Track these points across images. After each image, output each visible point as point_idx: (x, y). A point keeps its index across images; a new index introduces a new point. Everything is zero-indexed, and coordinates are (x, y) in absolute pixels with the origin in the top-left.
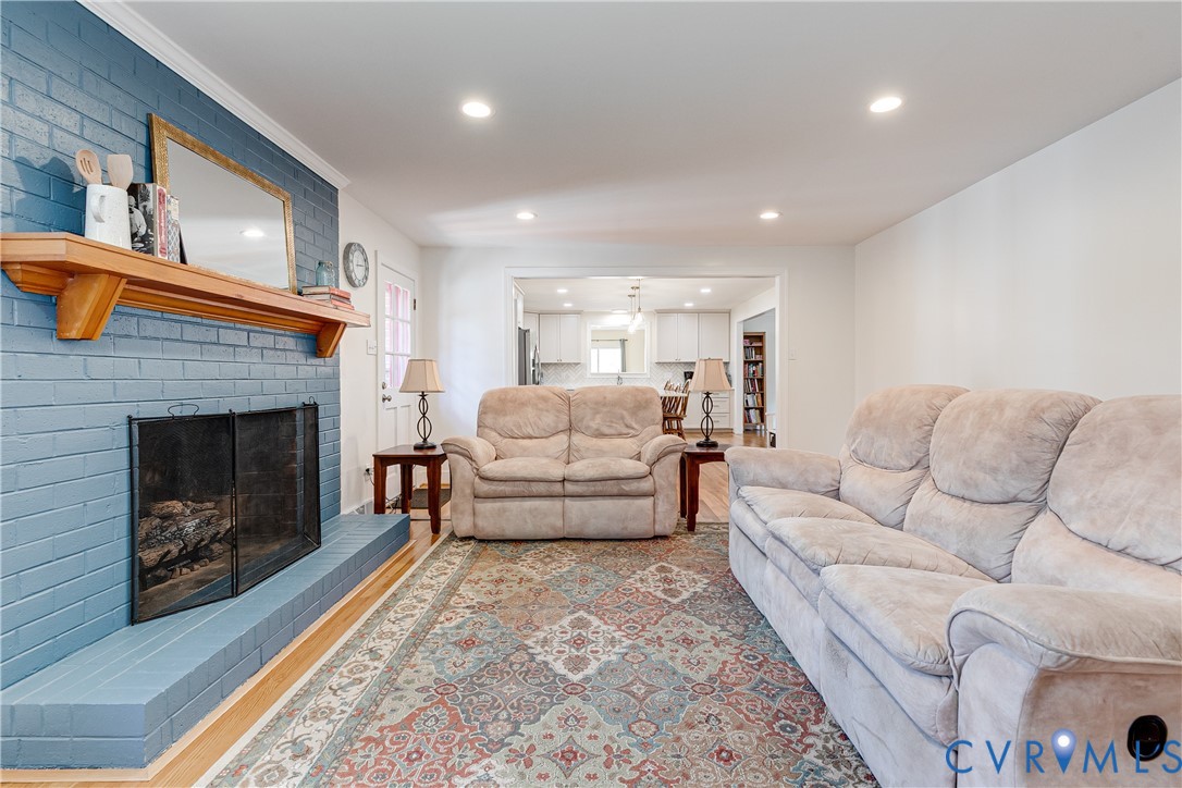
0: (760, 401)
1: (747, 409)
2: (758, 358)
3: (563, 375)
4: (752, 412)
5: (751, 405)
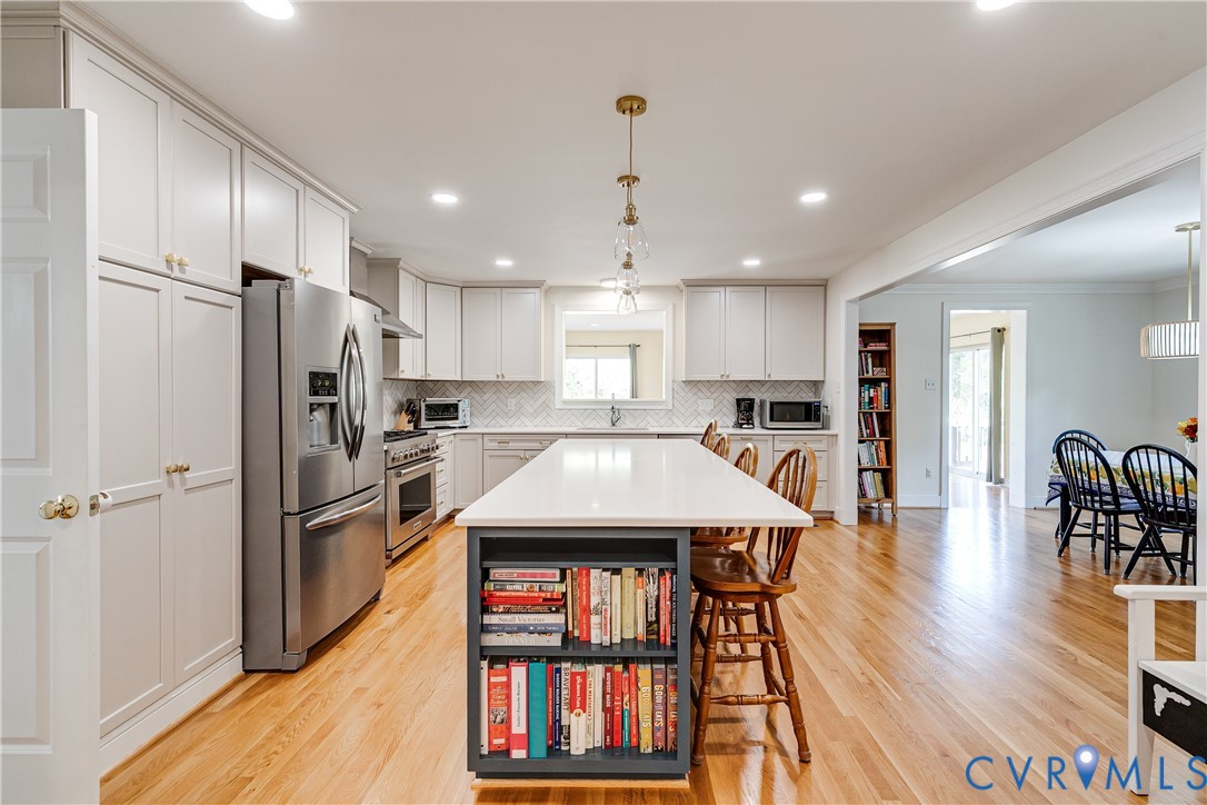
0: (883, 455)
1: (861, 471)
2: (880, 373)
3: (512, 402)
4: (867, 476)
5: (865, 463)
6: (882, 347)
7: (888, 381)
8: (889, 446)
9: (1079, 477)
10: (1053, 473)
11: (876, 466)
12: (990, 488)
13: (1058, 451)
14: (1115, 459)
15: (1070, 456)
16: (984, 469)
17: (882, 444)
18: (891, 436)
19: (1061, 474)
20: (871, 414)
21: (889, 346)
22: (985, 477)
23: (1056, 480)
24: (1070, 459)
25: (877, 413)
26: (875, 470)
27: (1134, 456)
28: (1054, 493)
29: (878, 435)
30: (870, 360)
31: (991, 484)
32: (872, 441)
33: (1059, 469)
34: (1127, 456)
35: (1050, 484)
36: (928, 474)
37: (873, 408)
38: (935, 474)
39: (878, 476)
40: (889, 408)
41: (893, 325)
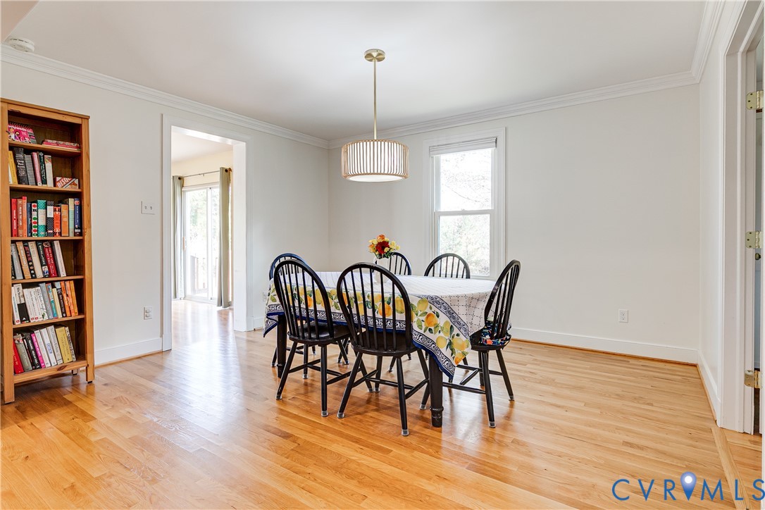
2: (66, 184)
4: (43, 335)
5: (39, 316)
6: (68, 147)
7: (78, 196)
8: (80, 287)
9: (297, 304)
10: (271, 302)
11: (60, 318)
12: (220, 312)
13: (275, 276)
14: (330, 282)
15: (287, 281)
16: (216, 296)
17: (70, 286)
18: (83, 274)
19: (278, 302)
20: (51, 242)
21: (80, 148)
22: (216, 301)
23: (273, 310)
24: (288, 285)
25: (60, 241)
26: (57, 325)
27: (348, 277)
28: (271, 323)
29: (63, 273)
30: (49, 165)
31: (221, 308)
32: (53, 284)
33: (277, 297)
34: (342, 278)
35: (268, 315)
36: (146, 314)
37: (54, 234)
38: (155, 314)
39: (64, 332)
40: (81, 234)
41: (87, 118)
